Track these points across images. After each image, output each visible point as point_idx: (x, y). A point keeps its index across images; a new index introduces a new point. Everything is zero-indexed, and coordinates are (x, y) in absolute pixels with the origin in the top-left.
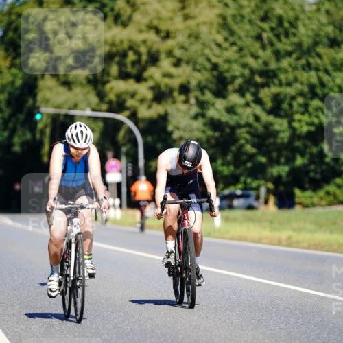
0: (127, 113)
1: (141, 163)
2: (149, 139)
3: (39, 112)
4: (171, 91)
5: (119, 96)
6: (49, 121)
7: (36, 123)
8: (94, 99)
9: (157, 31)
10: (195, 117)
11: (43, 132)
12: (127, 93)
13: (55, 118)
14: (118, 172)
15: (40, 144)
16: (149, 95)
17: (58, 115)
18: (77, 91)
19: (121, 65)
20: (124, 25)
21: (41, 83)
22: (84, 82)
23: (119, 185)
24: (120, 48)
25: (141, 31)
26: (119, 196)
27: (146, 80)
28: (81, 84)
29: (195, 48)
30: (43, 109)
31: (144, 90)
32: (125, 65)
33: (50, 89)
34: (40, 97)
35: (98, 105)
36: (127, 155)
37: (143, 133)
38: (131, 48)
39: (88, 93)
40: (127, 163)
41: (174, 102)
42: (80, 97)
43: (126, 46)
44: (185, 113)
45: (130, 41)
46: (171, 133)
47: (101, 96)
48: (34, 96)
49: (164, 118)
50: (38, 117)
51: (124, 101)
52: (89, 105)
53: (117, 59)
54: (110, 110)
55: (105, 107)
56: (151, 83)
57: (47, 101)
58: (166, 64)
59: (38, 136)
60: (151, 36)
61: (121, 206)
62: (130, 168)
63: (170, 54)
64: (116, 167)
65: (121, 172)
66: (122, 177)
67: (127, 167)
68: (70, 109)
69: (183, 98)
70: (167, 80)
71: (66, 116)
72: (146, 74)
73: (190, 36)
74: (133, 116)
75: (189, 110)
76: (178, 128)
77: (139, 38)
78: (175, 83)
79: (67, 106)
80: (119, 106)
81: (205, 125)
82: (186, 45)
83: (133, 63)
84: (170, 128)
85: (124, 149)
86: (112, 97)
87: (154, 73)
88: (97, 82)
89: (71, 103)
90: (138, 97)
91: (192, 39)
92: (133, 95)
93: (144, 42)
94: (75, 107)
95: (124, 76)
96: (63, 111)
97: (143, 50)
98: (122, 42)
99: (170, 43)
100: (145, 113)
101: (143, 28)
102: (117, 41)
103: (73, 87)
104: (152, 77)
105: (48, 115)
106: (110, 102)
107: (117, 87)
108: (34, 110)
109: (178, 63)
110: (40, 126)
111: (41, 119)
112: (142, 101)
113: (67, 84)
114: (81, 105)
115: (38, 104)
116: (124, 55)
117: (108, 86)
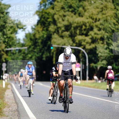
0: (82, 47)
1: (87, 64)
2: (90, 56)
3: (52, 46)
4: (98, 39)
5: (79, 41)
6: (55, 49)
8: (71, 42)
9: (93, 19)
10: (106, 49)
11: (53, 53)
12: (82, 40)
13: (58, 49)
14: (79, 67)
15: (52, 57)
16: (90, 41)
17: (59, 47)
18: (65, 39)
19: (81, 30)
20: (82, 16)
21: (53, 36)
22: (68, 36)
23: (79, 72)
24: (80, 25)
25: (87, 18)
26: (80, 76)
27: (89, 36)
28: (67, 37)
29: (106, 24)
30: (54, 46)
31: (88, 39)
33: (56, 38)
34: (52, 41)
35: (73, 44)
36: (82, 62)
37: (88, 54)
38: (84, 24)
39: (69, 40)
40: (82, 64)
41: (98, 43)
42: (66, 41)
43: (82, 23)
46: (98, 54)
47: (74, 41)
48: (50, 41)
49: (95, 48)
50: (52, 48)
51: (81, 43)
52: (69, 44)
53: (79, 28)
54: (76, 46)
57: (55, 43)
58: (95, 30)
59: (51, 54)
60: (91, 20)
61: (80, 79)
62: (83, 66)
63: (97, 26)
64: (78, 66)
65: (80, 67)
66: (81, 69)
67: (82, 66)
68: (63, 45)
69: (101, 42)
71: (62, 48)
72: (89, 34)
73: (104, 21)
74: (84, 48)
75: (104, 46)
76: (100, 52)
77: (86, 21)
78: (99, 37)
79: (62, 44)
80: (80, 45)
81: (109, 51)
82: (103, 24)
83: (85, 30)
84: (97, 52)
85: (81, 60)
86: (77, 41)
87: (91, 33)
88: (72, 36)
89: (63, 43)
90: (86, 41)
92: (84, 40)
93: (88, 22)
94: (65, 45)
95: (82, 34)
96: (60, 46)
97: (88, 25)
98: (80, 22)
99: (98, 23)
100: (88, 47)
101: (88, 17)
103: (64, 37)
104: (91, 35)
106: (76, 43)
107: (79, 38)
108: (50, 45)
109: (100, 30)
110: (52, 51)
111: (53, 49)
112: (87, 43)
113: (62, 37)
114: (67, 44)
115: (52, 43)
116: (82, 27)
117: (76, 38)
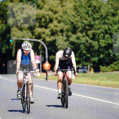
0: (42, 39)
1: (47, 57)
2: (50, 48)
3: (11, 39)
4: (57, 31)
5: (39, 33)
6: (15, 42)
7: (10, 43)
8: (30, 35)
9: (52, 11)
10: (65, 41)
11: (12, 46)
12: (42, 32)
13: (17, 41)
14: (39, 60)
15: (12, 50)
16: (49, 33)
17: (18, 40)
18: (25, 32)
19: (40, 23)
20: (41, 9)
21: (12, 29)
22: (27, 28)
23: (39, 64)
24: (39, 17)
25: (47, 11)
26: (39, 68)
27: (48, 28)
28: (26, 29)
29: (66, 17)
30: (13, 38)
31: (48, 31)
32: (41, 23)
33: (15, 31)
34: (11, 34)
35: (32, 37)
36: (42, 54)
37: (47, 46)
38: (43, 17)
39: (28, 32)
40: (42, 56)
41: (58, 35)
42: (26, 34)
43: (41, 16)
44: (62, 39)
45: (43, 14)
46: (57, 46)
47: (33, 33)
48: (10, 33)
49: (55, 41)
50: (11, 41)
51: (41, 35)
52: (29, 36)
53: (38, 20)
54: (36, 38)
55: (34, 37)
56: (50, 29)
57: (14, 35)
58: (55, 22)
60: (50, 13)
61: (40, 72)
62: (43, 58)
63: (57, 19)
64: (38, 58)
65: (40, 60)
67: (42, 58)
68: (22, 38)
69: (61, 34)
70: (56, 28)
72: (48, 26)
73: (64, 13)
74: (44, 40)
75: (63, 38)
76: (59, 45)
77: (46, 13)
78: (59, 29)
80: (39, 37)
81: (69, 43)
82: (62, 16)
83: (44, 22)
84: (57, 44)
85: (41, 52)
86: (37, 34)
87: (51, 25)
88: (31, 29)
89: (22, 36)
90: (46, 34)
91: (64, 14)
92: (44, 33)
93: (48, 15)
94: (24, 37)
95: (41, 26)
96: (20, 39)
97: (47, 17)
98: (40, 15)
99: (57, 15)
100: (48, 39)
101: (47, 10)
102: (38, 15)
103: (23, 30)
104: (50, 27)
105: (15, 40)
106: (36, 36)
107: (38, 30)
108: (10, 38)
109: (59, 22)
110: (12, 44)
111: (12, 41)
112: (47, 35)
113: (21, 29)
114: (26, 37)
115: (11, 36)
116: (41, 19)
117: (35, 30)
